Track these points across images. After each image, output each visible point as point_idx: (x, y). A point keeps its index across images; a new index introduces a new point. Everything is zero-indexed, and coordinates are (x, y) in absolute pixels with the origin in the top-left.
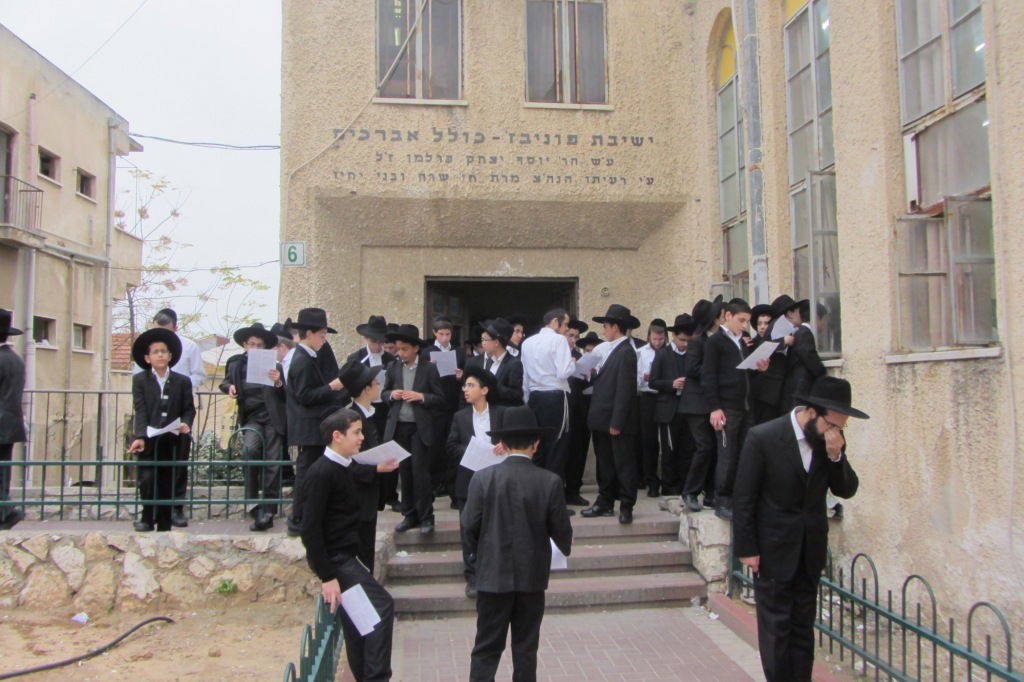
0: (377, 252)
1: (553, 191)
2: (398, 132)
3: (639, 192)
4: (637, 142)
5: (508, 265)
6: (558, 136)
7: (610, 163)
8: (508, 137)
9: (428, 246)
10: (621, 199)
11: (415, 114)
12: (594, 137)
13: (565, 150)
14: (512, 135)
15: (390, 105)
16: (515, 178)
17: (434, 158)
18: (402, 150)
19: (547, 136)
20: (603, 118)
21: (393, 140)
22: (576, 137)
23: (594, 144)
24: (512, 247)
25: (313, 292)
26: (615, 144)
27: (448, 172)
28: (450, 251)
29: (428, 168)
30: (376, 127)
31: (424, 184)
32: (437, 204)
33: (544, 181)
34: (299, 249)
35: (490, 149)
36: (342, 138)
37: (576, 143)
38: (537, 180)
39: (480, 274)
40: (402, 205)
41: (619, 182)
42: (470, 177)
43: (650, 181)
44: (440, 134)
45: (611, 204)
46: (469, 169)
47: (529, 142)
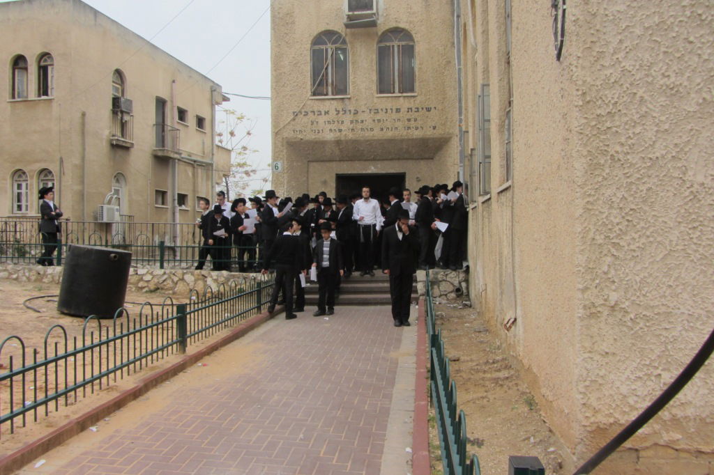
0: (315, 164)
1: (389, 134)
2: (320, 112)
3: (429, 133)
4: (429, 110)
5: (373, 168)
6: (392, 109)
7: (416, 120)
8: (368, 111)
9: (336, 161)
10: (421, 137)
11: (327, 103)
12: (408, 109)
13: (395, 116)
14: (370, 110)
15: (317, 99)
16: (372, 129)
17: (336, 123)
18: (322, 119)
19: (387, 109)
20: (412, 100)
21: (318, 115)
22: (400, 109)
23: (408, 112)
24: (374, 160)
25: (285, 183)
26: (418, 111)
27: (342, 128)
28: (346, 162)
29: (333, 127)
30: (311, 110)
31: (331, 134)
32: (338, 142)
33: (385, 130)
34: (279, 165)
35: (361, 117)
36: (297, 115)
37: (399, 112)
38: (382, 129)
39: (360, 172)
40: (323, 143)
41: (420, 129)
42: (352, 130)
43: (434, 128)
44: (339, 111)
45: (416, 139)
46: (351, 126)
47: (378, 112)
